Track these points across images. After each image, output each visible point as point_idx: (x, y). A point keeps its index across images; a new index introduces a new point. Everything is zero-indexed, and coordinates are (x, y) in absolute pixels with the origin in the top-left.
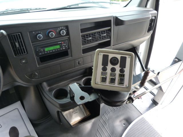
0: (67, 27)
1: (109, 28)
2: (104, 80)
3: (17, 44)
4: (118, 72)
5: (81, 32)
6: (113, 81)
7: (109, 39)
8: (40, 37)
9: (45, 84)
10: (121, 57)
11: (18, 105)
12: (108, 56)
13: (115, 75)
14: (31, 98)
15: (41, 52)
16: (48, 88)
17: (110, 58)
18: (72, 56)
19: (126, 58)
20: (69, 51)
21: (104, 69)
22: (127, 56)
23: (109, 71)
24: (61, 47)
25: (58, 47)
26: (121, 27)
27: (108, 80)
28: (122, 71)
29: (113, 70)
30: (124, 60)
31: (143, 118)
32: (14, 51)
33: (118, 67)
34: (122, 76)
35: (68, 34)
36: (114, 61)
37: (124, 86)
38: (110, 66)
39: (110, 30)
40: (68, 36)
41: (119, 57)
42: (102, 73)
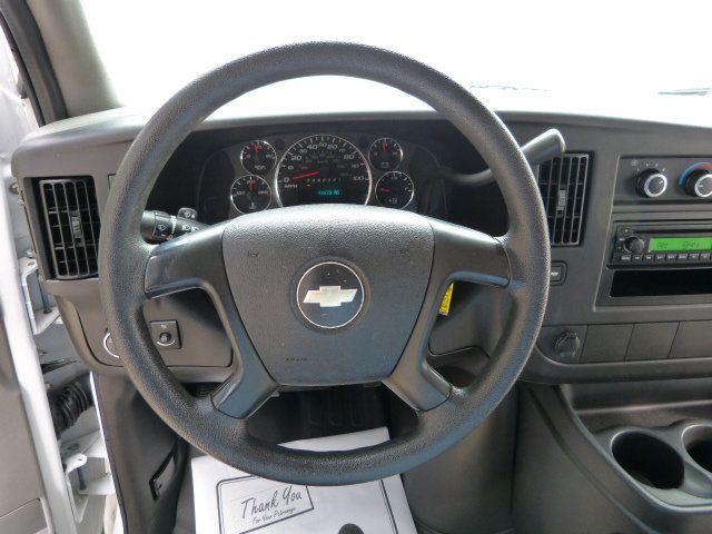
3: (563, 196)
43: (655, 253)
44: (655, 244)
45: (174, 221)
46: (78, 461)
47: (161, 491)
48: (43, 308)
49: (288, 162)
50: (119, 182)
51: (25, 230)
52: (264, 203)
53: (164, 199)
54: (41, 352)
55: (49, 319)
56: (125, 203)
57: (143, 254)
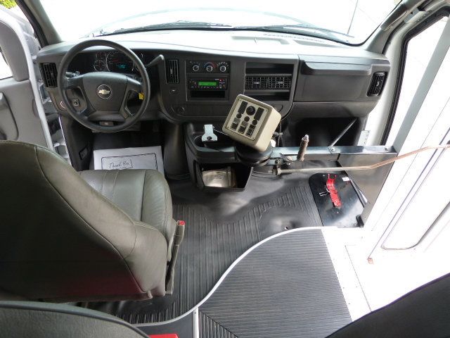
0: (229, 63)
1: (290, 75)
2: (234, 126)
3: (171, 71)
4: (250, 122)
5: (247, 73)
6: (242, 130)
7: (288, 91)
8: (195, 68)
9: (191, 126)
10: (259, 108)
11: (157, 150)
12: (247, 103)
13: (247, 124)
14: (174, 142)
15: (194, 85)
16: (194, 133)
17: (248, 106)
18: (228, 99)
19: (263, 110)
20: (226, 92)
21: (239, 116)
22: (265, 109)
23: (242, 119)
24: (218, 84)
25: (214, 84)
26: (311, 77)
27: (238, 128)
28: (255, 122)
29: (247, 119)
30: (261, 111)
31: (320, 230)
32: (167, 77)
33: (252, 118)
34: (252, 127)
35: (229, 71)
36: (251, 111)
37: (251, 138)
38: (245, 115)
39: (291, 78)
40: (228, 74)
41: (257, 107)
42: (235, 120)
43: (200, 86)
44: (200, 84)
45: (74, 74)
46: (57, 145)
47: (83, 157)
48: (45, 97)
49: (109, 57)
50: (61, 65)
51: (40, 74)
52: (103, 69)
53: (72, 69)
54: (45, 110)
55: (46, 100)
56: (62, 70)
57: (66, 80)
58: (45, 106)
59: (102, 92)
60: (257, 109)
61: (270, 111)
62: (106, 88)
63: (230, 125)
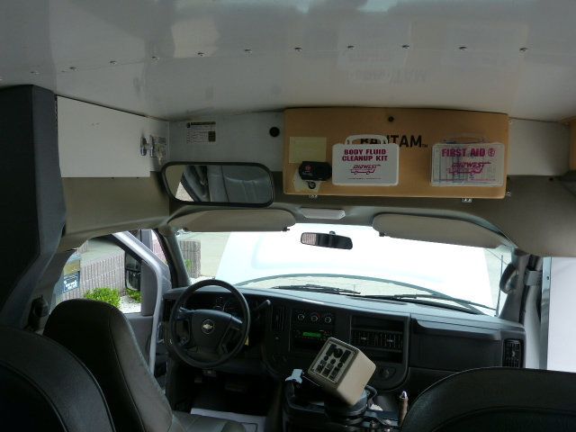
0: (335, 315)
1: (402, 333)
2: (320, 369)
3: (277, 318)
4: (336, 365)
6: (327, 372)
7: (400, 351)
8: (301, 317)
10: (347, 351)
12: (335, 346)
13: (332, 367)
15: (298, 335)
17: (336, 349)
19: (350, 352)
21: (326, 358)
22: (352, 352)
23: (328, 362)
24: (322, 336)
25: (318, 335)
27: (323, 370)
28: (340, 365)
29: (333, 362)
30: (348, 353)
32: (273, 325)
33: (338, 361)
34: (337, 370)
35: (334, 323)
36: (338, 353)
37: (334, 382)
38: (332, 357)
39: (402, 336)
40: (332, 326)
41: (344, 350)
42: (321, 362)
43: (305, 337)
44: (305, 334)
55: (161, 341)
58: (158, 345)
59: (206, 326)
60: (344, 351)
61: (356, 353)
62: (211, 324)
63: (315, 367)
